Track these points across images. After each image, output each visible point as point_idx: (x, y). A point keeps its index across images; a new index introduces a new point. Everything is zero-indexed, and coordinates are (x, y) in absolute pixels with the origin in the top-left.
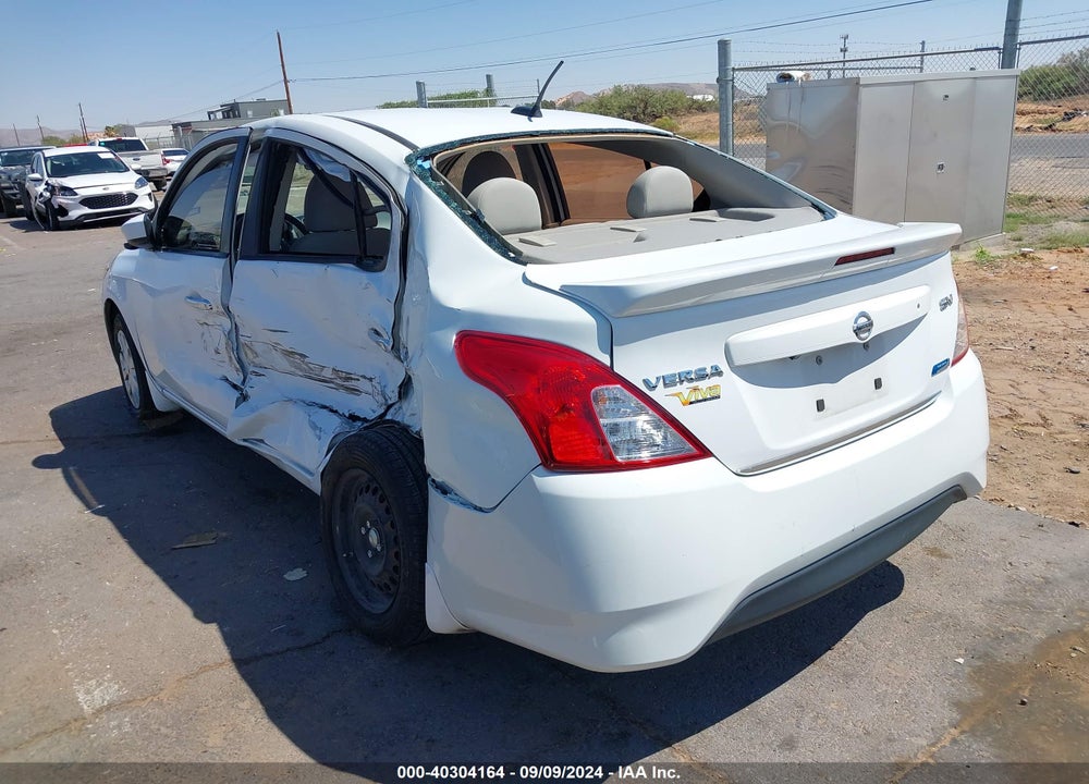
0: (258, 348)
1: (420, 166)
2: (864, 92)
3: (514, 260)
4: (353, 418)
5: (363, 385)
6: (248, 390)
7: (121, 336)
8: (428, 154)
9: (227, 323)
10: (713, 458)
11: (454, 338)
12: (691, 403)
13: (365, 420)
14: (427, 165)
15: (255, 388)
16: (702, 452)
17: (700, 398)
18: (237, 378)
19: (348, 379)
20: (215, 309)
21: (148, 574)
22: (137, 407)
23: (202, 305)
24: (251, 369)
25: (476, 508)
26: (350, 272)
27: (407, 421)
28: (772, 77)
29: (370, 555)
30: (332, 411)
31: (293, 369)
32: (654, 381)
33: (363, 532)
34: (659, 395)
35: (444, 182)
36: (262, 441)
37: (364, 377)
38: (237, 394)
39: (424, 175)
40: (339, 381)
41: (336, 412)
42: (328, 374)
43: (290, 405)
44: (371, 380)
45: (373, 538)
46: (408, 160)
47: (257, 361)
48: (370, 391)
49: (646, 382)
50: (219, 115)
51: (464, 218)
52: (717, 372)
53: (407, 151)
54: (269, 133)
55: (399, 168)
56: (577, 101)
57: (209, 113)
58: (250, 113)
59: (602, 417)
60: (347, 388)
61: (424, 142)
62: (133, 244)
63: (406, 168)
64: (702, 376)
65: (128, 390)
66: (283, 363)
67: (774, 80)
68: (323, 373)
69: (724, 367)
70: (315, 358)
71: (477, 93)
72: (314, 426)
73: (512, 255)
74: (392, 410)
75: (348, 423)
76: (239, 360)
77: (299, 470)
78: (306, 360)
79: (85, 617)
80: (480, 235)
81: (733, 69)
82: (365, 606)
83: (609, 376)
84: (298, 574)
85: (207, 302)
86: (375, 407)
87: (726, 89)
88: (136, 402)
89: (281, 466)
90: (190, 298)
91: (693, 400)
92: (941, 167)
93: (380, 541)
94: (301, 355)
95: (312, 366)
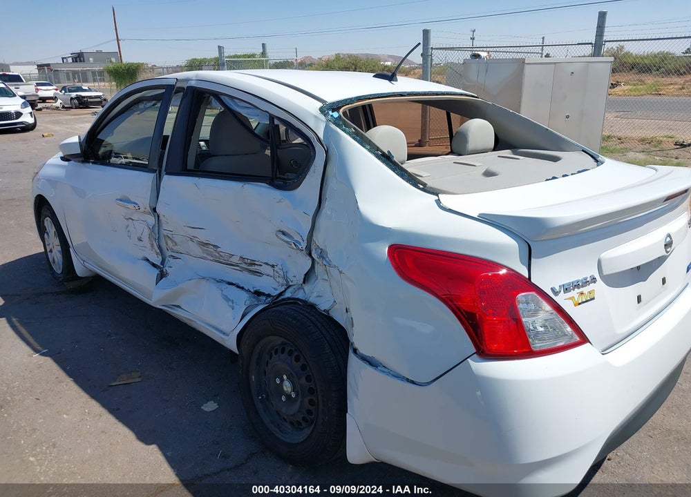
0: (177, 239)
1: (332, 116)
2: (527, 67)
3: (423, 190)
4: (258, 293)
5: (266, 269)
6: (167, 269)
7: (48, 222)
8: (336, 106)
9: (151, 220)
10: (588, 344)
11: (387, 249)
12: (580, 304)
13: (269, 295)
14: (336, 115)
15: (172, 267)
16: (584, 339)
17: (584, 300)
18: (157, 261)
19: (252, 264)
20: (142, 209)
21: (95, 407)
22: (59, 272)
23: (131, 206)
24: (169, 253)
25: (408, 380)
26: (263, 189)
27: (312, 300)
28: (467, 55)
29: (283, 398)
30: (238, 287)
31: (205, 255)
32: (557, 289)
33: (278, 381)
34: (560, 299)
35: (354, 128)
36: (179, 307)
37: (267, 264)
38: (156, 272)
39: (337, 122)
40: (244, 266)
41: (242, 288)
42: (235, 260)
43: (204, 282)
44: (273, 266)
45: (287, 386)
46: (322, 110)
47: (175, 248)
48: (272, 274)
49: (552, 289)
50: (70, 60)
51: (377, 156)
52: (594, 280)
53: (320, 105)
54: (193, 83)
55: (316, 117)
56: (308, 62)
57: (63, 59)
58: (91, 59)
59: (524, 317)
60: (250, 271)
61: (331, 98)
62: (69, 158)
63: (322, 117)
64: (586, 283)
65: (51, 260)
66: (198, 250)
67: (469, 57)
68: (231, 260)
69: (597, 276)
70: (225, 248)
71: (255, 55)
72: (227, 299)
73: (421, 186)
74: (290, 290)
75: (254, 297)
76: (160, 247)
77: (210, 329)
78: (219, 249)
79: (54, 445)
80: (394, 170)
81: (432, 48)
82: (279, 436)
83: (528, 285)
84: (210, 406)
85: (136, 204)
86: (276, 285)
87: (427, 61)
88: (58, 268)
89: (194, 325)
90: (121, 200)
91: (580, 302)
92: (568, 117)
93: (294, 390)
94: (214, 246)
95: (221, 253)
